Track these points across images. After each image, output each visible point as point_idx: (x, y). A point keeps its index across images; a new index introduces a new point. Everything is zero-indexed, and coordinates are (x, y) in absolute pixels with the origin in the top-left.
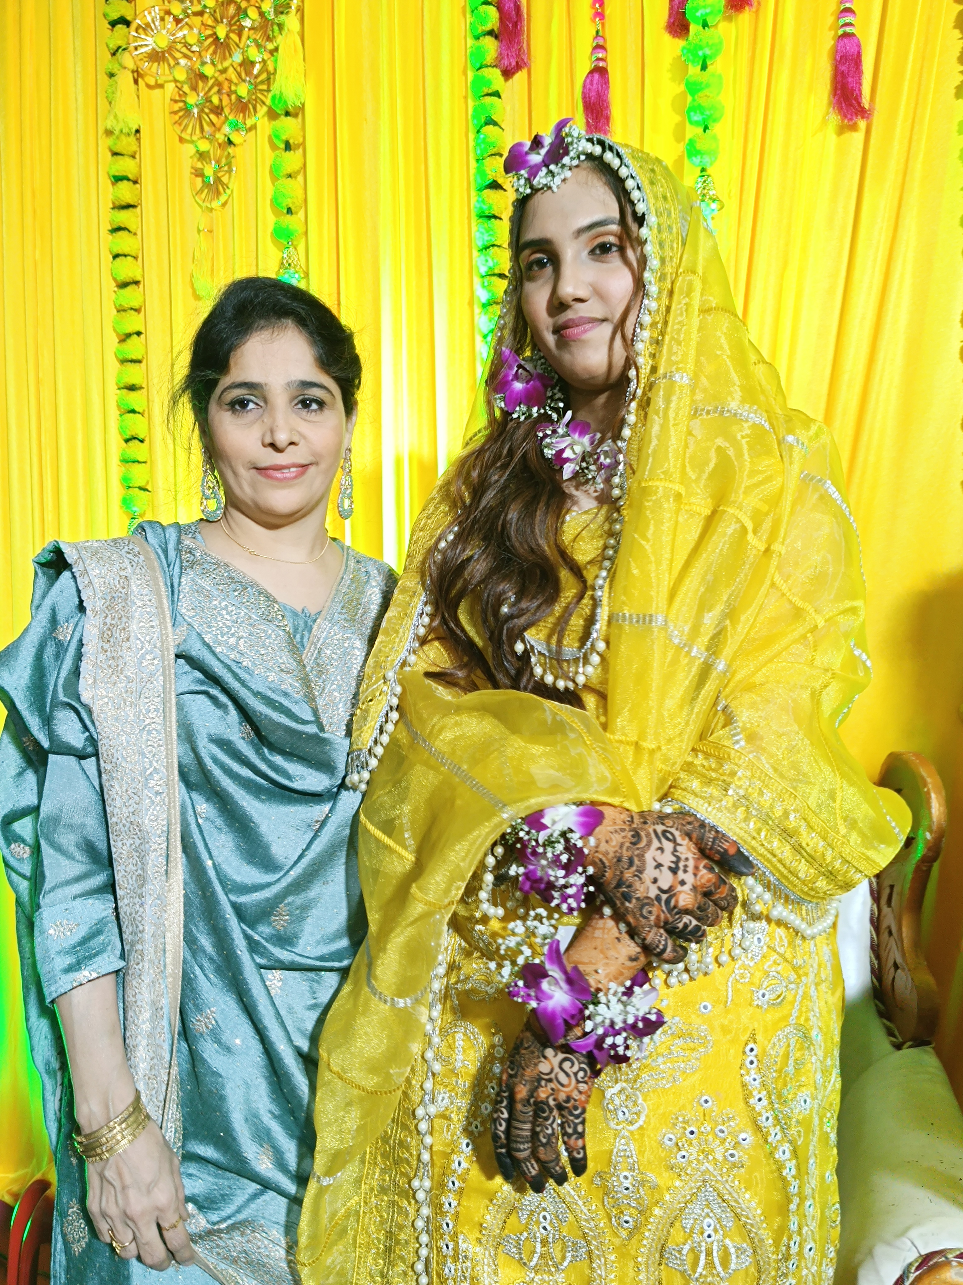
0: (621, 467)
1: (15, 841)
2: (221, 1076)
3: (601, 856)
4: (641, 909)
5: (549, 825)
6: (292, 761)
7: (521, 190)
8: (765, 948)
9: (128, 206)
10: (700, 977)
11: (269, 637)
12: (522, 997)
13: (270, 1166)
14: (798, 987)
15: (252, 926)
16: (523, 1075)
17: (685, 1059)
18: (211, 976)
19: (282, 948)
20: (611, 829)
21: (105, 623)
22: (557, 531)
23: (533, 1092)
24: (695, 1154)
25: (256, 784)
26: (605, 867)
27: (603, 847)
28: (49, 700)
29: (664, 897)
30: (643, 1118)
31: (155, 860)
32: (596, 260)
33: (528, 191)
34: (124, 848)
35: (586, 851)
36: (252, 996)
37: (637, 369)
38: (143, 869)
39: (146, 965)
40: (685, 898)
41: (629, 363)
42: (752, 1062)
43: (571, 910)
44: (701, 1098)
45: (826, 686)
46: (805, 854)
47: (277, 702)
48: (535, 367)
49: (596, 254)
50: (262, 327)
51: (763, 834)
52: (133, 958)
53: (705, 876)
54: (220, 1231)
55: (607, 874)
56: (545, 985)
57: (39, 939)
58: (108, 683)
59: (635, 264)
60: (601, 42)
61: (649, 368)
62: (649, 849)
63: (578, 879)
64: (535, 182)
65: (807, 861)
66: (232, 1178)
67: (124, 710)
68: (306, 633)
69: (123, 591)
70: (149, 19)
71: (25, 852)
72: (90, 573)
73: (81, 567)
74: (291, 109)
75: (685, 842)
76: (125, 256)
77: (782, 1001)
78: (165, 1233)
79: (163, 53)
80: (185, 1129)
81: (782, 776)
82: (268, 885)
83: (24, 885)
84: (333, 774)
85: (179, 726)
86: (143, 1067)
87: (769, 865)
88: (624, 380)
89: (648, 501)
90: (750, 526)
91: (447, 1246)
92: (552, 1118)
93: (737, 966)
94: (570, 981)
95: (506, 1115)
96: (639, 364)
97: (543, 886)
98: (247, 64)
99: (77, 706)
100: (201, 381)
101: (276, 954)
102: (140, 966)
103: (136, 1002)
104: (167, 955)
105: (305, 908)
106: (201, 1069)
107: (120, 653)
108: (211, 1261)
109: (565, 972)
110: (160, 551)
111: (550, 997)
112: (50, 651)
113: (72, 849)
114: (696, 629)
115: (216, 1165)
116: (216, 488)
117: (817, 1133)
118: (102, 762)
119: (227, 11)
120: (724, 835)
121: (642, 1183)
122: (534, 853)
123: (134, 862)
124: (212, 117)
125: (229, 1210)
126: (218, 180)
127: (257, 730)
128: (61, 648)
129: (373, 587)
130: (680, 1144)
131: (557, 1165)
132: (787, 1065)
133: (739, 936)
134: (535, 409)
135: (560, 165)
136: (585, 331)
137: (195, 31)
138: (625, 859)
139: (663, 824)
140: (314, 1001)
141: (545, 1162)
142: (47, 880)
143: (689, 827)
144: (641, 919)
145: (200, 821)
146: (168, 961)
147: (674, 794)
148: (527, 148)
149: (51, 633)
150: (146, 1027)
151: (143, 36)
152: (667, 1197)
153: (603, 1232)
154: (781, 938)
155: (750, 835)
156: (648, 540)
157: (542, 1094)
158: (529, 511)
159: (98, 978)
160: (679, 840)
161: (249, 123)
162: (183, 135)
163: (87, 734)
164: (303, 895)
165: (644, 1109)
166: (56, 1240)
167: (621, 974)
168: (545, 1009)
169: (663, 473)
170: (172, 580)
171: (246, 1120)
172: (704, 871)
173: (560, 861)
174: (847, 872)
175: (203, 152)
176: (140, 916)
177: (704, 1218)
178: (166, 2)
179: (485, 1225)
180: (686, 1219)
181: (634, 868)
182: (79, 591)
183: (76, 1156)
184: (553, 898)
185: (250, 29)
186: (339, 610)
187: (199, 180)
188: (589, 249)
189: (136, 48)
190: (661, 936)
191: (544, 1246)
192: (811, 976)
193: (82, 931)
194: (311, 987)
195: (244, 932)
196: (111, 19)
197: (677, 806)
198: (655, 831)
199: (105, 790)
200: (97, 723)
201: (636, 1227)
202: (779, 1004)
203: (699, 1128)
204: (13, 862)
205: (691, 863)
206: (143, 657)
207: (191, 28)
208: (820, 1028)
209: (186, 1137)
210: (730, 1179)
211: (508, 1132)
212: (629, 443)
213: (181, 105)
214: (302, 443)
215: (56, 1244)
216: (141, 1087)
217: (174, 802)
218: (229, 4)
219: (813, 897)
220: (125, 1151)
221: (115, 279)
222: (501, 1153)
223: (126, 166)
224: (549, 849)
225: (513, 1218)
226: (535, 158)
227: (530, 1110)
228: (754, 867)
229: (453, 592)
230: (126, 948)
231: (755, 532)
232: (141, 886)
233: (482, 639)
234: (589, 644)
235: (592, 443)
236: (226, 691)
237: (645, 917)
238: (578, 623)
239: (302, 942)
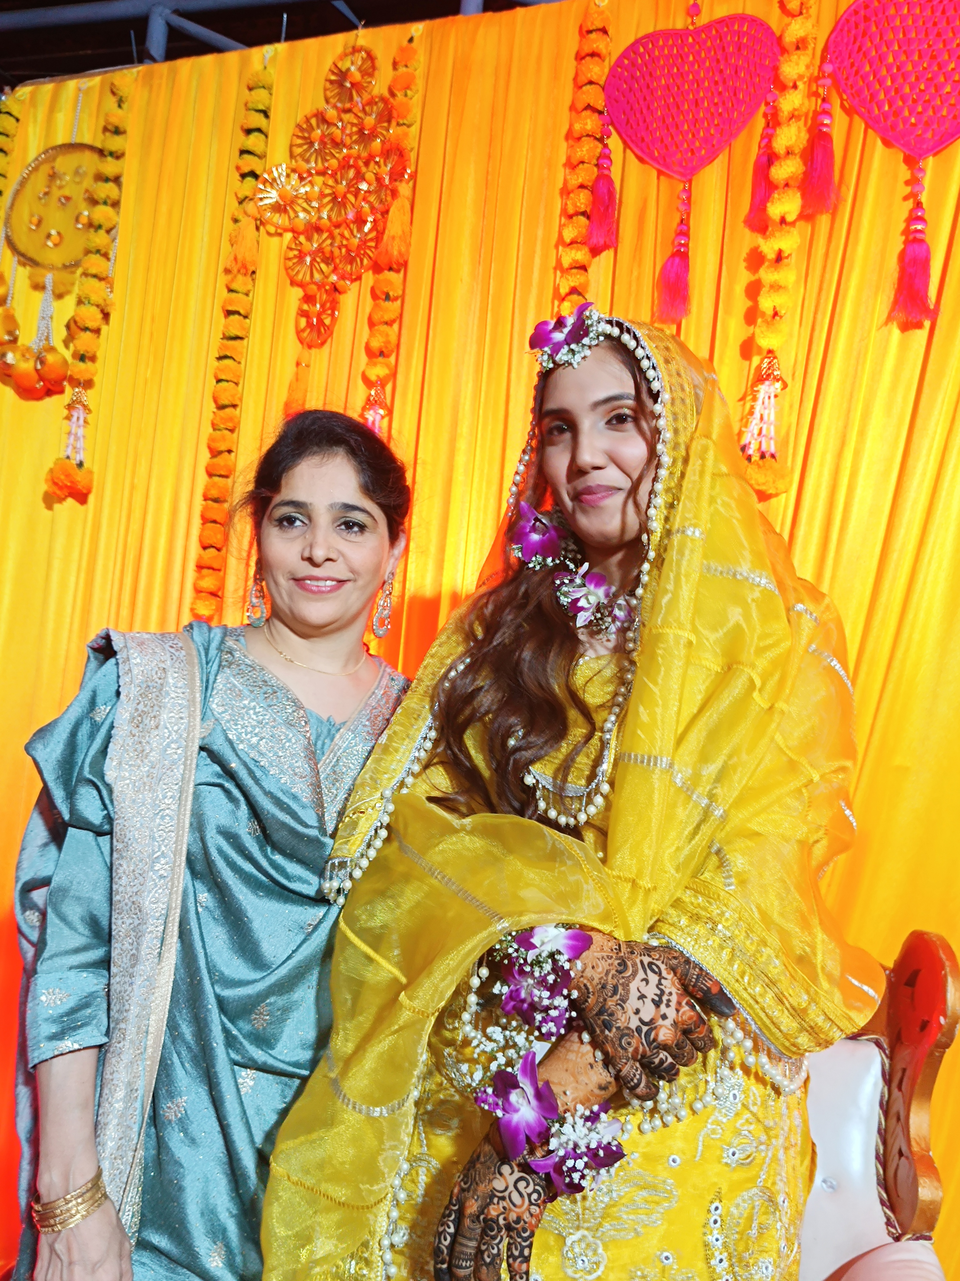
0: (636, 623)
1: (31, 909)
2: (181, 1166)
3: (586, 981)
4: (620, 1040)
5: (538, 945)
6: (292, 862)
7: (544, 364)
8: (739, 1105)
9: (236, 338)
11: (290, 741)
12: (490, 1104)
13: (221, 1265)
14: (768, 1149)
15: (232, 1021)
16: (475, 1191)
17: (649, 1212)
18: (187, 1065)
19: (258, 1046)
20: (599, 955)
21: (137, 710)
22: (569, 672)
23: (484, 1208)
25: (256, 879)
26: (589, 993)
27: (589, 972)
28: (75, 774)
29: (645, 1029)
30: (602, 1268)
31: (150, 942)
32: (612, 430)
33: (551, 366)
34: (124, 926)
35: (572, 974)
37: (649, 533)
38: (137, 949)
39: (127, 1044)
40: (665, 1034)
41: (644, 528)
42: (715, 1222)
44: (662, 1253)
45: (817, 841)
46: (788, 1005)
48: (552, 521)
49: (611, 424)
50: (315, 453)
51: (746, 979)
52: (116, 1035)
53: (687, 1013)
55: (589, 1000)
56: (512, 1096)
57: (31, 1004)
58: (132, 765)
60: (684, 230)
62: (634, 979)
63: (561, 1002)
64: (557, 360)
65: (790, 1014)
66: (183, 1273)
67: (142, 794)
68: (327, 740)
69: (159, 681)
71: (36, 919)
72: (132, 662)
73: (124, 655)
74: (395, 265)
75: (670, 976)
76: (228, 381)
77: (752, 1161)
79: (285, 205)
80: (143, 1215)
85: (192, 815)
86: (110, 1146)
87: (751, 1012)
89: (661, 647)
90: (758, 683)
92: (499, 1238)
93: (710, 1121)
94: (539, 1096)
95: (452, 1230)
96: (651, 530)
97: (525, 1005)
98: (360, 222)
99: (99, 784)
101: (251, 1053)
102: (121, 1045)
103: (113, 1080)
104: (149, 1037)
105: (287, 1010)
106: (165, 1157)
107: (147, 739)
109: (535, 1086)
110: (202, 649)
111: (516, 1111)
112: (85, 729)
113: (77, 922)
118: (115, 841)
119: (348, 174)
120: (707, 973)
122: (522, 972)
123: (131, 941)
124: (323, 266)
126: (321, 322)
127: (264, 830)
128: (95, 727)
132: (750, 1227)
133: (712, 1084)
134: (551, 559)
135: (580, 344)
136: (603, 498)
137: (317, 189)
138: (609, 987)
139: (649, 956)
143: (675, 962)
144: (619, 1049)
145: (200, 910)
146: (150, 1043)
147: (661, 928)
148: (550, 327)
149: (88, 713)
150: (119, 1106)
151: (268, 189)
154: (756, 1096)
155: (733, 977)
156: (655, 683)
157: (493, 1212)
158: (542, 651)
159: (79, 1050)
160: (664, 974)
161: (355, 273)
162: (295, 279)
163: (106, 812)
164: (285, 997)
165: (604, 1260)
167: (588, 1098)
168: (509, 1122)
169: (675, 621)
170: (208, 677)
171: (202, 1214)
172: (686, 1008)
173: (546, 981)
174: (829, 1030)
175: (311, 296)
176: (128, 995)
181: (618, 997)
182: (119, 677)
184: (535, 1018)
185: (366, 192)
187: (304, 320)
188: (606, 420)
189: (261, 200)
190: (637, 1070)
192: (781, 1140)
193: (71, 1003)
194: (283, 1091)
196: (242, 171)
197: (663, 941)
198: (642, 962)
199: (115, 867)
200: (115, 803)
202: (750, 1163)
204: (25, 928)
205: (674, 998)
206: (168, 745)
207: (313, 186)
208: (788, 1196)
209: (143, 1224)
211: (451, 1247)
213: (296, 253)
214: (340, 560)
216: (106, 1165)
217: (177, 887)
220: (77, 1226)
221: (216, 401)
222: (441, 1269)
223: (239, 302)
224: (537, 969)
226: (559, 337)
227: (478, 1228)
228: (734, 1007)
229: (462, 718)
230: (112, 1026)
231: (760, 690)
232: (133, 966)
233: (489, 767)
234: (594, 785)
235: (607, 595)
236: (239, 786)
237: (623, 1048)
238: (583, 761)
239: (279, 1047)
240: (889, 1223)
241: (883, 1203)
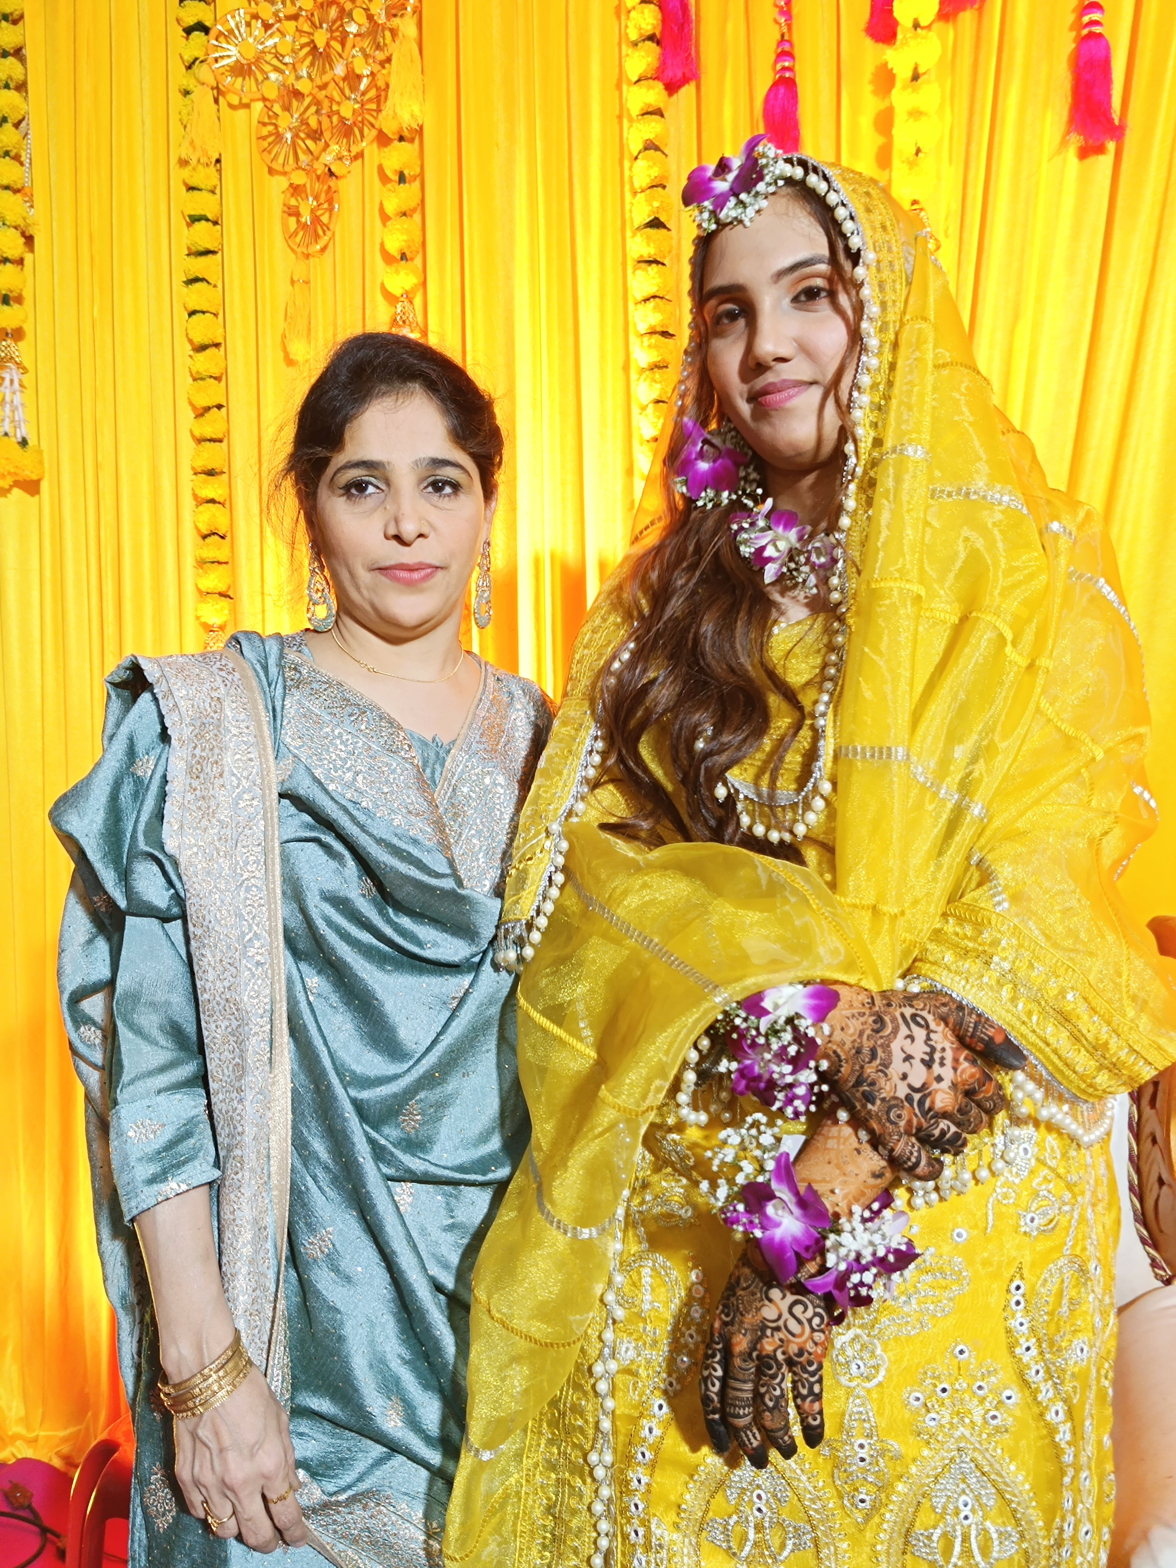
0: (840, 564)
1: (85, 1024)
2: (338, 1311)
3: (834, 1047)
4: (888, 1113)
5: (770, 1009)
6: (422, 923)
7: (705, 225)
8: (1033, 1161)
9: (207, 252)
10: (952, 1197)
11: (394, 771)
12: (744, 1225)
13: (400, 1424)
14: (1073, 1210)
15: (376, 1128)
16: (742, 1322)
17: (935, 1299)
18: (327, 1189)
19: (414, 1155)
20: (848, 1013)
21: (194, 756)
22: (763, 647)
23: (755, 1343)
24: (948, 1417)
25: (379, 951)
26: (840, 1061)
27: (838, 1036)
28: (126, 849)
29: (917, 1096)
30: (882, 1372)
31: (256, 1045)
32: (800, 309)
33: (713, 227)
34: (219, 1031)
35: (819, 1041)
36: (377, 1214)
37: (855, 441)
38: (241, 1057)
39: (247, 1174)
40: (943, 1099)
41: (845, 433)
42: (1018, 1303)
43: (797, 1114)
44: (955, 1347)
45: (1106, 833)
46: (1085, 1042)
47: (404, 851)
48: (724, 442)
49: (799, 302)
50: (384, 394)
51: (1034, 1018)
52: (231, 1166)
53: (968, 1070)
54: (338, 1503)
55: (842, 1069)
56: (770, 1209)
57: (116, 1143)
58: (197, 828)
59: (850, 313)
60: (787, 48)
61: (870, 441)
62: (895, 1037)
63: (808, 1076)
64: (722, 215)
65: (1088, 1052)
66: (352, 1438)
67: (217, 862)
68: (437, 767)
69: (215, 716)
70: (232, 24)
71: (94, 1035)
72: (176, 694)
73: (164, 687)
74: (406, 133)
75: (941, 1028)
76: (203, 312)
77: (1055, 1226)
78: (272, 1506)
79: (249, 65)
80: (294, 1377)
81: (1056, 945)
82: (396, 1077)
83: (94, 1077)
84: (473, 940)
85: (284, 881)
86: (243, 1300)
87: (1041, 1056)
88: (838, 456)
89: (880, 606)
90: (1009, 636)
91: (636, 1533)
92: (780, 1376)
93: (999, 1184)
94: (802, 1203)
95: (720, 1373)
96: (858, 437)
97: (762, 1085)
98: (352, 78)
99: (161, 856)
100: (309, 461)
101: (406, 1163)
102: (239, 1176)
103: (234, 1220)
104: (272, 1162)
105: (441, 1105)
106: (313, 1303)
107: (211, 792)
108: (326, 1539)
109: (796, 1193)
110: (258, 667)
111: (778, 1225)
112: (127, 789)
113: (156, 1033)
114: (945, 763)
115: (333, 1421)
116: (326, 591)
117: (1094, 1388)
118: (190, 926)
119: (327, 14)
120: (987, 1019)
121: (882, 1453)
122: (754, 1045)
123: (231, 1048)
124: (309, 142)
125: (349, 1478)
126: (316, 220)
127: (380, 886)
128: (140, 788)
129: (518, 710)
130: (929, 1405)
131: (786, 1433)
132: (1060, 1305)
133: (1000, 1147)
134: (725, 494)
135: (753, 193)
136: (790, 397)
137: (288, 38)
138: (866, 1051)
139: (911, 1006)
140: (452, 1221)
141: (772, 1431)
142: (125, 1070)
143: (945, 1010)
144: (888, 1124)
145: (311, 998)
146: (273, 1169)
147: (921, 969)
148: (709, 173)
149: (128, 768)
150: (247, 1251)
151: (224, 45)
152: (913, 1469)
153: (833, 1515)
154: (1052, 1149)
155: (1019, 1019)
156: (880, 653)
157: (768, 1346)
158: (727, 625)
159: (188, 1190)
160: (933, 1026)
161: (355, 150)
162: (274, 166)
163: (172, 891)
164: (438, 1090)
165: (884, 1362)
166: (135, 1513)
167: (863, 1194)
168: (771, 1240)
169: (898, 570)
170: (273, 702)
171: (371, 1366)
172: (965, 1065)
173: (786, 1054)
174: (1134, 1064)
175: (298, 186)
176: (239, 1115)
177: (960, 1495)
178: (253, 3)
179: (683, 1506)
180: (936, 1496)
181: (878, 1061)
182: (161, 717)
183: (160, 1411)
184: (775, 1099)
185: (355, 36)
186: (478, 738)
187: (292, 221)
188: (791, 296)
189: (216, 60)
190: (913, 1146)
191: (759, 1532)
192: (1088, 1195)
193: (168, 1134)
194: (448, 1204)
195: (366, 1134)
196: (185, 25)
197: (925, 984)
198: (903, 1016)
199: (195, 960)
200: (184, 878)
201: (873, 1507)
202: (1053, 1229)
203: (952, 1384)
204: (82, 1049)
205: (949, 1055)
206: (240, 797)
207: (283, 35)
208: (1099, 1260)
209: (295, 1387)
210: (991, 1447)
211: (722, 1393)
212: (848, 535)
213: (271, 128)
214: (432, 536)
215: (134, 1518)
216: (241, 1325)
217: (279, 974)
218: (330, 4)
219: (1091, 1095)
220: (222, 1405)
221: (190, 341)
222: (713, 1420)
223: (203, 204)
224: (773, 1040)
225: (719, 1497)
226: (721, 186)
227: (752, 1367)
228: (1025, 1058)
229: (633, 723)
230: (222, 1154)
231: (1014, 644)
232: (240, 1078)
233: (671, 781)
234: (810, 785)
235: (800, 539)
236: (342, 837)
237: (892, 1123)
238: (793, 760)
239: (437, 1148)
240: (1154, 1264)
241: (1144, 1242)
